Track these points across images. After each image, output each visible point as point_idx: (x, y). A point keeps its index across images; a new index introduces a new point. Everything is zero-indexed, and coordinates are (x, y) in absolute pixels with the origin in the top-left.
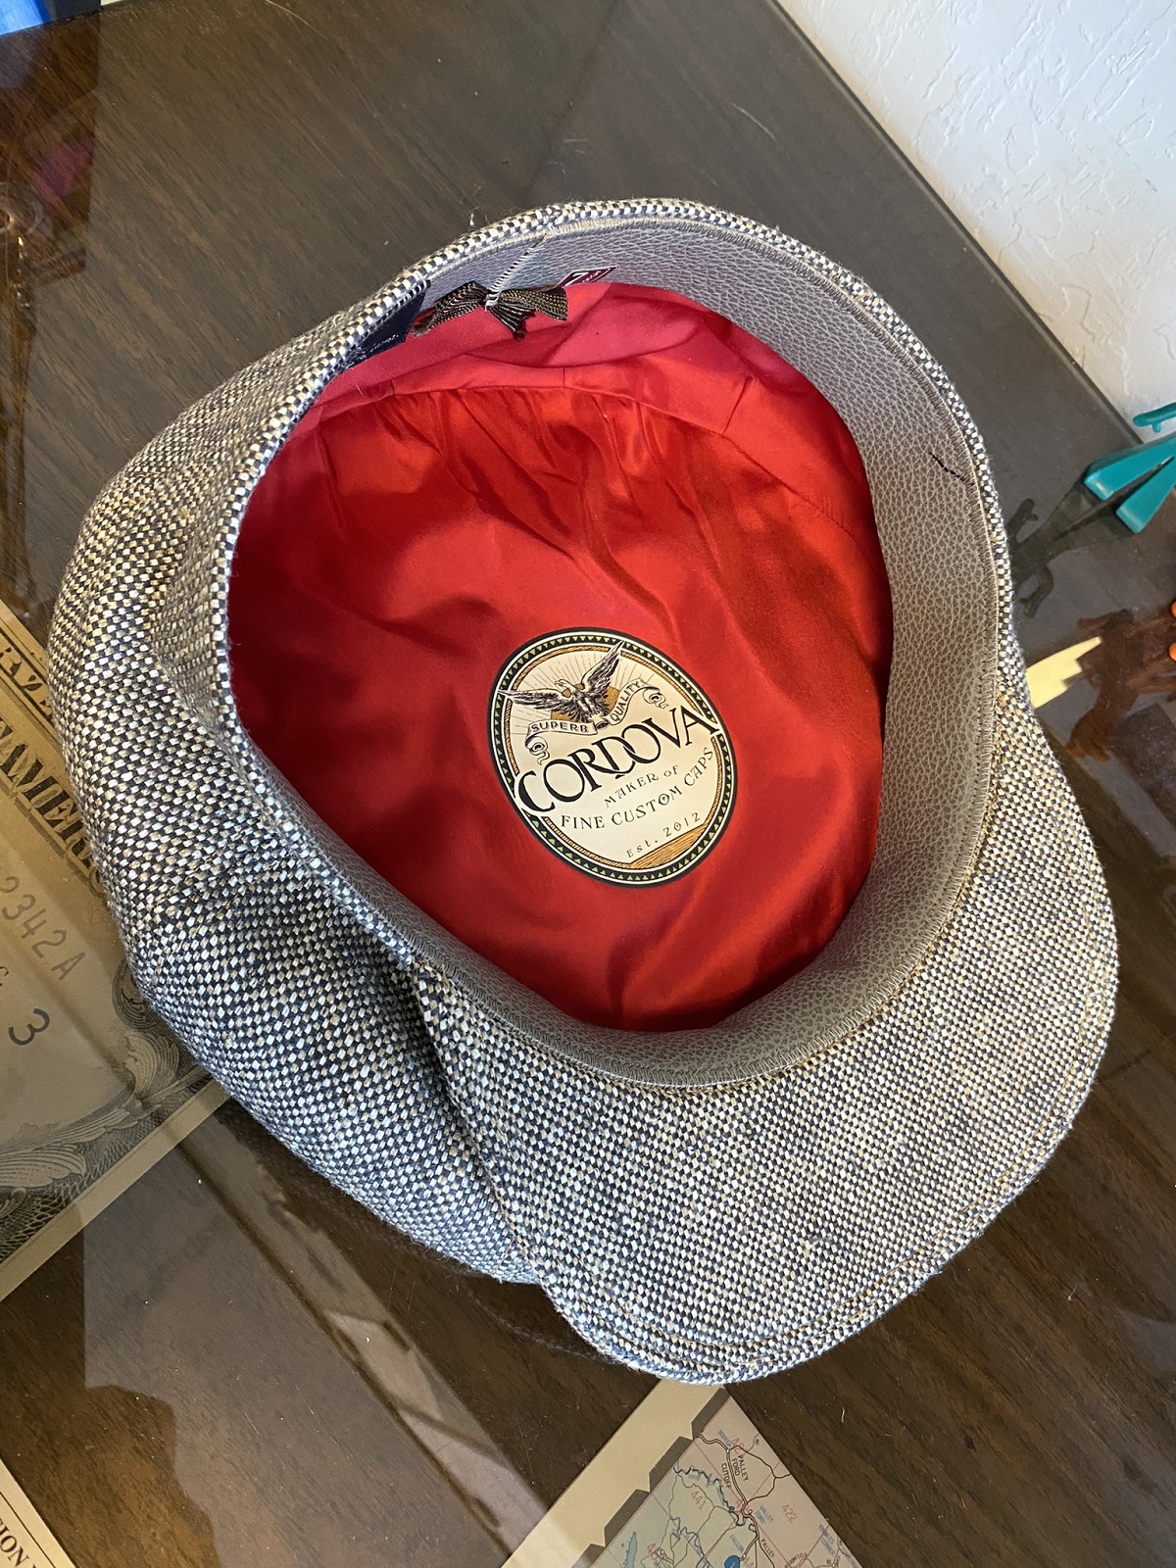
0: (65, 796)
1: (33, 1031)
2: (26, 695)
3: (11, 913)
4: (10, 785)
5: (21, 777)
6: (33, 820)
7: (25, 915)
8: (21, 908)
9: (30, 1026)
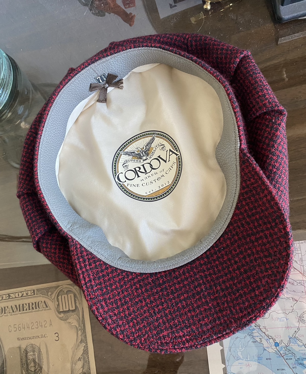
0: (23, 305)
1: (57, 336)
2: (3, 300)
3: (37, 327)
4: (16, 313)
5: (16, 310)
6: (24, 313)
7: (39, 325)
8: (37, 325)
9: (57, 337)
